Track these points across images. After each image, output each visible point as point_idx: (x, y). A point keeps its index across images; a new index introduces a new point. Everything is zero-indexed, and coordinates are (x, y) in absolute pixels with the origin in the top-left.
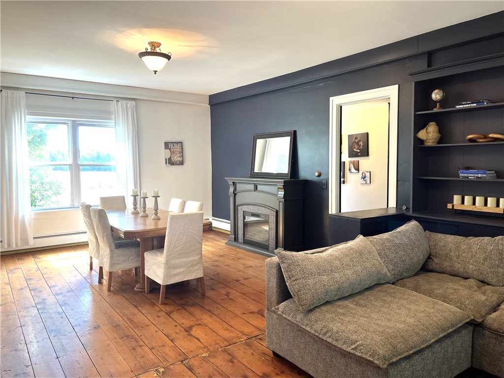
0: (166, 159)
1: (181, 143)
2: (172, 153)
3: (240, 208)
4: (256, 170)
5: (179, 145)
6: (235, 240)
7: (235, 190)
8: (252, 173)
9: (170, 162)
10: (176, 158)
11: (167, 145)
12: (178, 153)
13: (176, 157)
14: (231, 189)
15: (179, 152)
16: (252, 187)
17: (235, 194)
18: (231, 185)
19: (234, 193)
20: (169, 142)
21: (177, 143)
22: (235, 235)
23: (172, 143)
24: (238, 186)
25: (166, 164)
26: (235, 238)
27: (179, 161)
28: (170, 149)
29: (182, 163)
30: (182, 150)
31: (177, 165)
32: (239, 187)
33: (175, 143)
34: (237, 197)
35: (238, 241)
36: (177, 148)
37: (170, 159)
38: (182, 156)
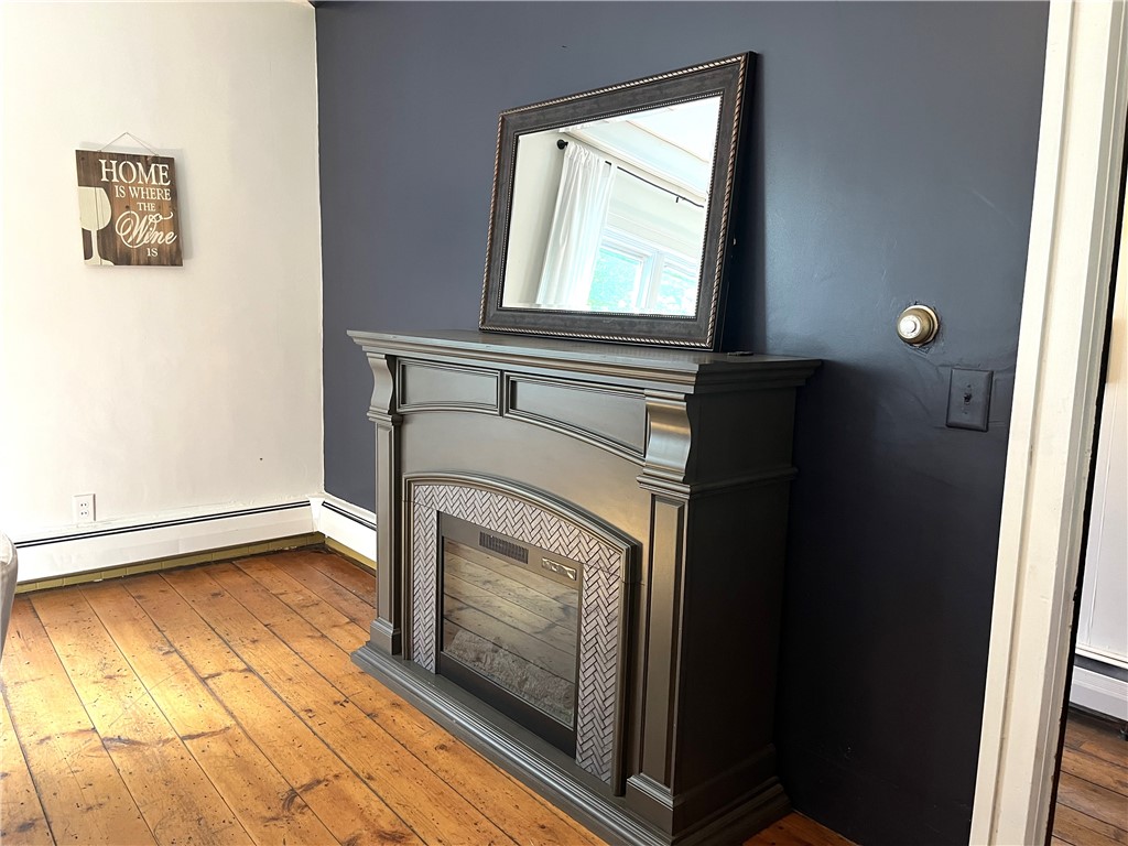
0: (86, 234)
1: (170, 161)
2: (119, 205)
3: (421, 492)
4: (512, 299)
5: (158, 173)
6: (396, 650)
7: (400, 396)
8: (492, 311)
9: (109, 247)
10: (144, 231)
11: (90, 166)
12: (152, 207)
13: (140, 227)
14: (382, 394)
15: (159, 207)
16: (486, 389)
17: (399, 422)
18: (379, 368)
19: (392, 411)
20: (101, 155)
21: (147, 161)
22: (397, 625)
23: (120, 157)
24: (415, 377)
25: (88, 255)
26: (396, 639)
27: (160, 248)
28: (108, 188)
29: (172, 257)
30: (174, 193)
31: (149, 263)
32: (420, 383)
33: (135, 158)
34: (410, 431)
35: (409, 658)
36: (150, 186)
37: (107, 234)
38: (176, 226)
